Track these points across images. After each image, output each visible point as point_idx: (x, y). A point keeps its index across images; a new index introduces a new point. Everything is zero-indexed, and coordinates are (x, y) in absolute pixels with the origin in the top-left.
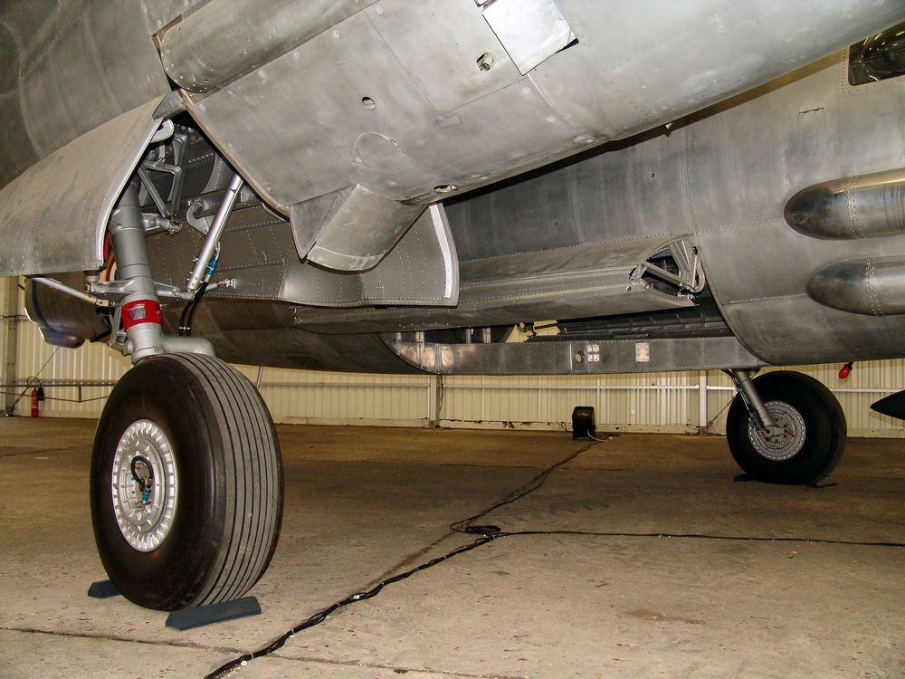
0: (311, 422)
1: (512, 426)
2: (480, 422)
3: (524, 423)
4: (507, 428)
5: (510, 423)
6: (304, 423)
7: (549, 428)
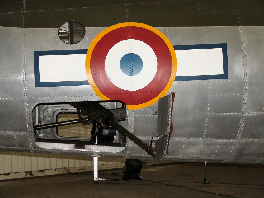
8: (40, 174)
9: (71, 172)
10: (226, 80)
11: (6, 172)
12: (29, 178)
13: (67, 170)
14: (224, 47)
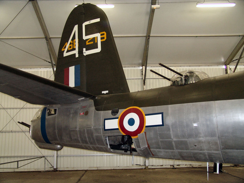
0: (99, 169)
1: (173, 166)
2: (162, 165)
3: (178, 165)
4: (172, 167)
5: (173, 165)
6: (96, 169)
7: (186, 166)
8: (178, 167)
9: (194, 166)
10: (163, 127)
11: (161, 165)
12: (172, 168)
13: (191, 165)
14: (162, 113)
